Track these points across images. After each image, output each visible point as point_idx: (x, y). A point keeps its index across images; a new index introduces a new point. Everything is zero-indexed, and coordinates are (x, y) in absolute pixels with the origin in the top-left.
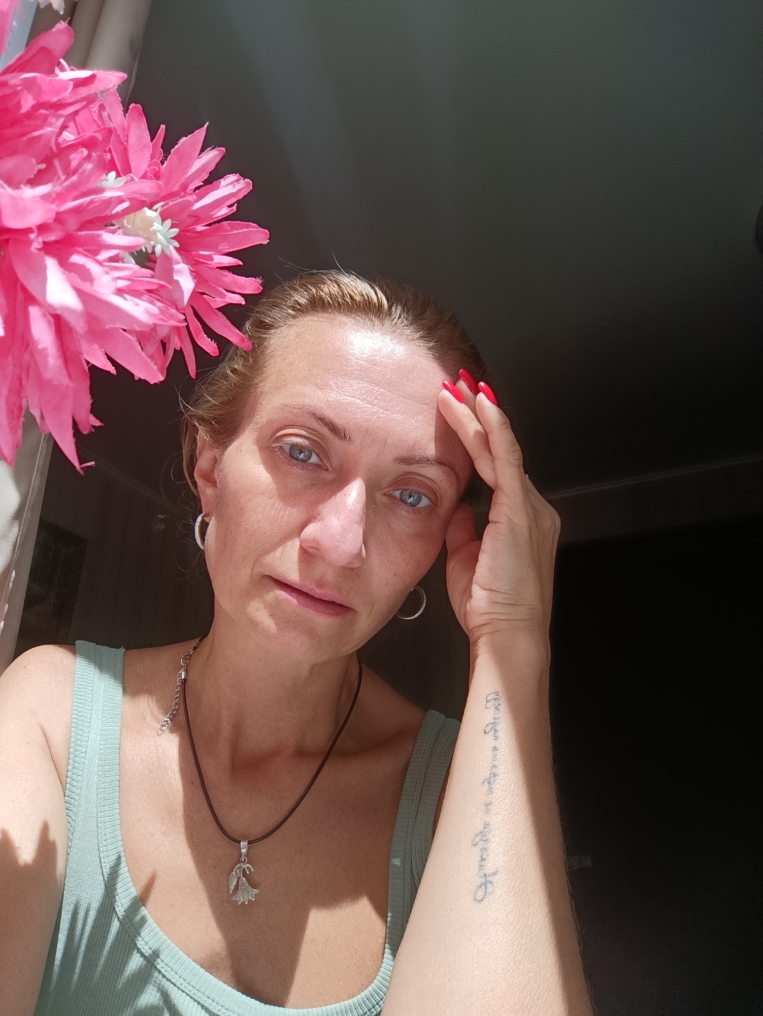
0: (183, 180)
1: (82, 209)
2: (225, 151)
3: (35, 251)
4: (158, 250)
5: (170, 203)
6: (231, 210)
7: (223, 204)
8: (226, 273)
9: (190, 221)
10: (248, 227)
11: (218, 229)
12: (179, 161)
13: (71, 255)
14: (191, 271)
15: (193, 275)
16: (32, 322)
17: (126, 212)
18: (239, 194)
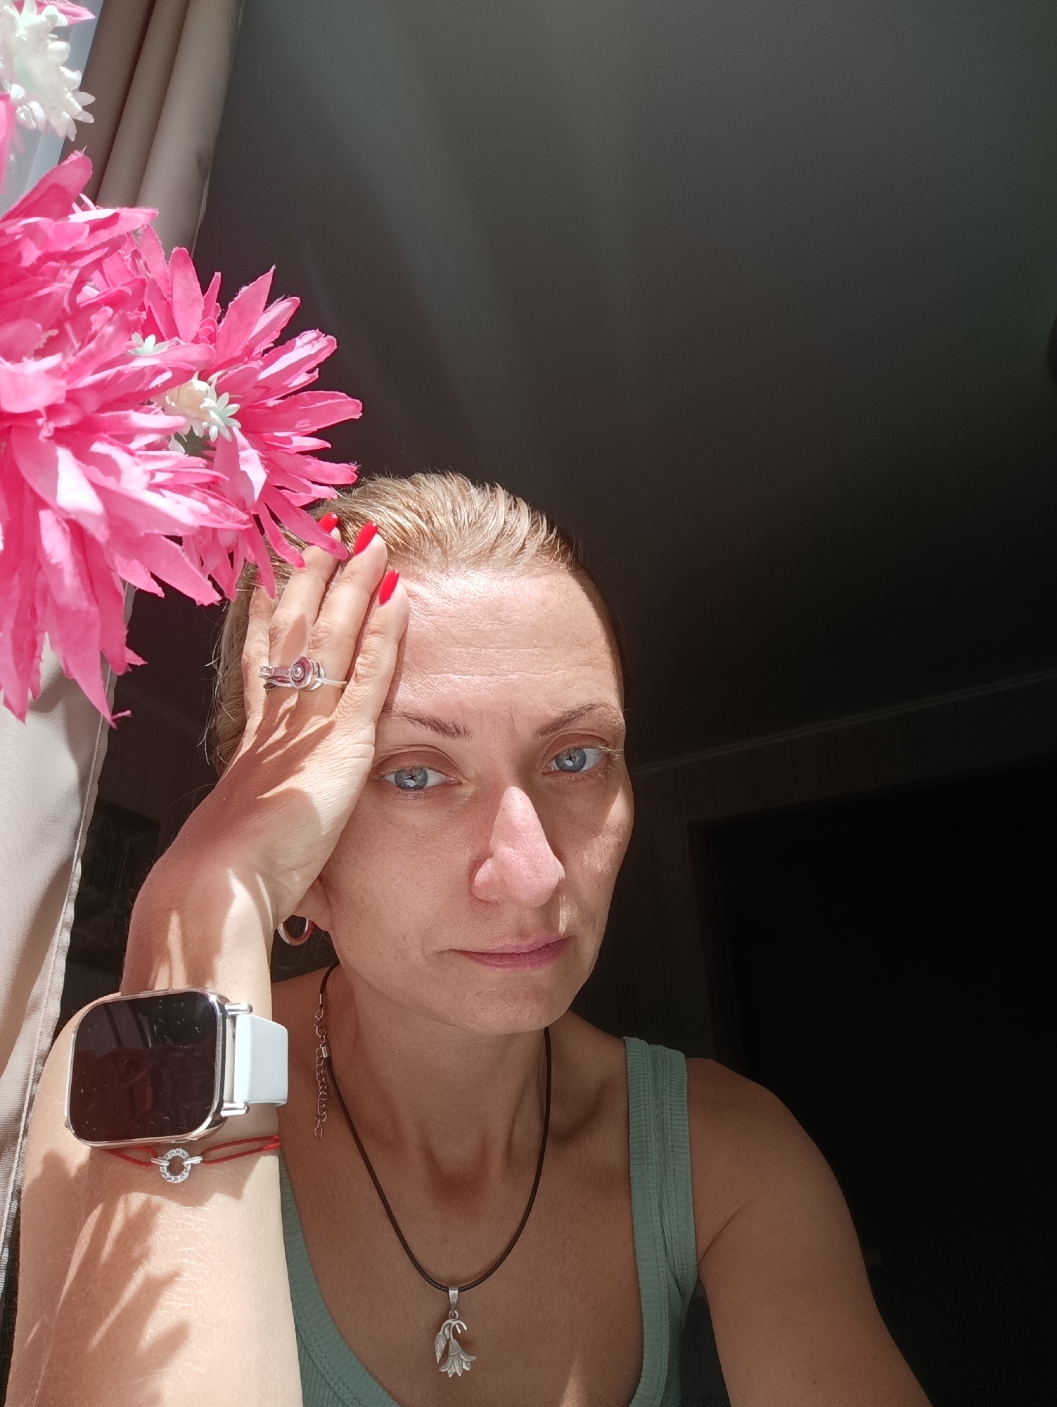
0: (246, 342)
1: (106, 383)
2: (300, 302)
3: (44, 441)
4: (213, 432)
5: (229, 372)
6: (311, 378)
7: (299, 370)
8: (309, 459)
9: (258, 393)
10: (333, 397)
11: (295, 403)
12: (240, 318)
13: (92, 443)
14: (261, 458)
15: (264, 464)
16: (43, 532)
17: (167, 385)
18: (320, 356)
